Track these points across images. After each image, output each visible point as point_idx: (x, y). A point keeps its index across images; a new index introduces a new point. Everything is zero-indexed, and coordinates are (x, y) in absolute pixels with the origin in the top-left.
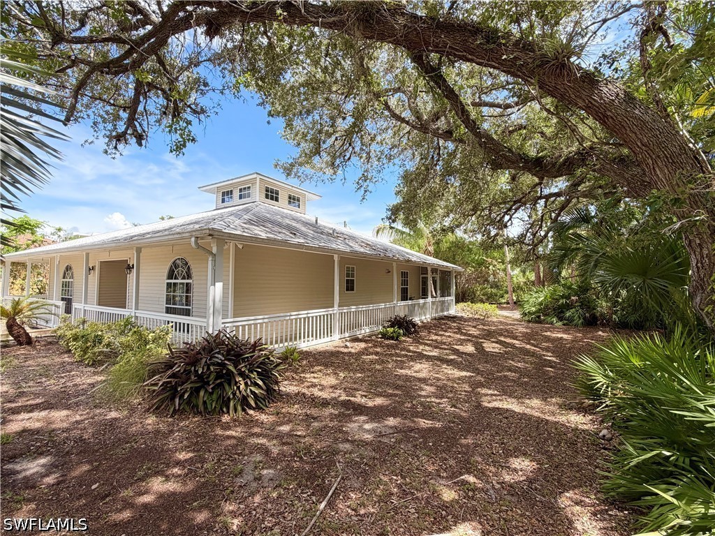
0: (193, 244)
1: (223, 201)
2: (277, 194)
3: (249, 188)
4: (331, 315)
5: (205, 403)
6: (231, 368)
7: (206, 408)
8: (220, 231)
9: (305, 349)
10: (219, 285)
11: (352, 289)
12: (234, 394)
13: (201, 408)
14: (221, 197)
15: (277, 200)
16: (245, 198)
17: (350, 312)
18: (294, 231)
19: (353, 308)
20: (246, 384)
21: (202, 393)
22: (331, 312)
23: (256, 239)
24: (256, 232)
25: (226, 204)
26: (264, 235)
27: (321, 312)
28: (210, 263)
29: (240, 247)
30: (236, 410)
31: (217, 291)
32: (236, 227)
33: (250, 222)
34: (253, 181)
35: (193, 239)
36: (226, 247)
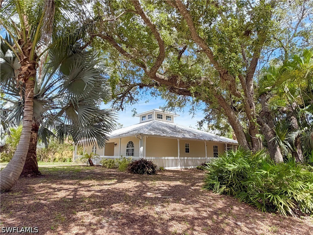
0: (136, 137)
1: (142, 120)
2: (162, 116)
3: (151, 115)
4: (177, 159)
5: (139, 171)
6: (145, 165)
7: (140, 173)
8: (142, 133)
9: (167, 169)
10: (142, 148)
11: (188, 152)
12: (145, 170)
13: (139, 172)
14: (142, 119)
15: (162, 118)
16: (150, 118)
17: (185, 159)
18: (164, 131)
19: (186, 158)
20: (148, 169)
21: (139, 169)
22: (176, 158)
23: (151, 135)
24: (151, 133)
25: (144, 121)
26: (153, 134)
27: (173, 158)
28: (140, 142)
29: (147, 137)
30: (146, 174)
31: (141, 149)
32: (146, 132)
33: (150, 130)
34: (153, 113)
35: (136, 136)
36: (144, 137)
